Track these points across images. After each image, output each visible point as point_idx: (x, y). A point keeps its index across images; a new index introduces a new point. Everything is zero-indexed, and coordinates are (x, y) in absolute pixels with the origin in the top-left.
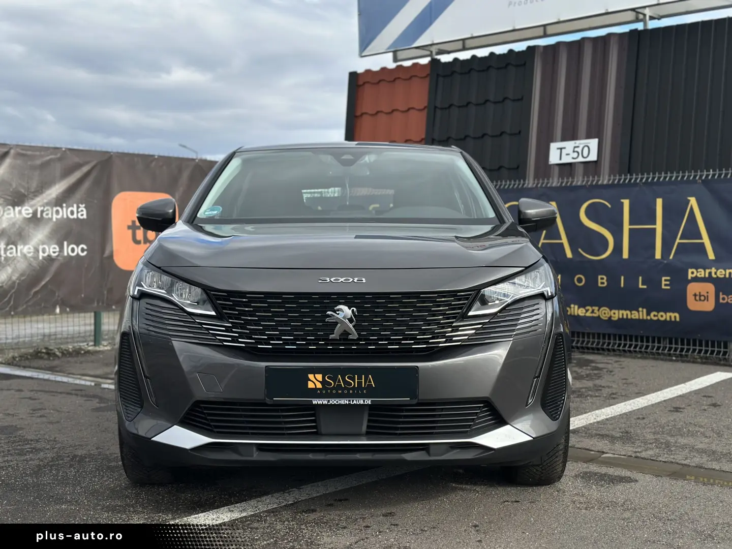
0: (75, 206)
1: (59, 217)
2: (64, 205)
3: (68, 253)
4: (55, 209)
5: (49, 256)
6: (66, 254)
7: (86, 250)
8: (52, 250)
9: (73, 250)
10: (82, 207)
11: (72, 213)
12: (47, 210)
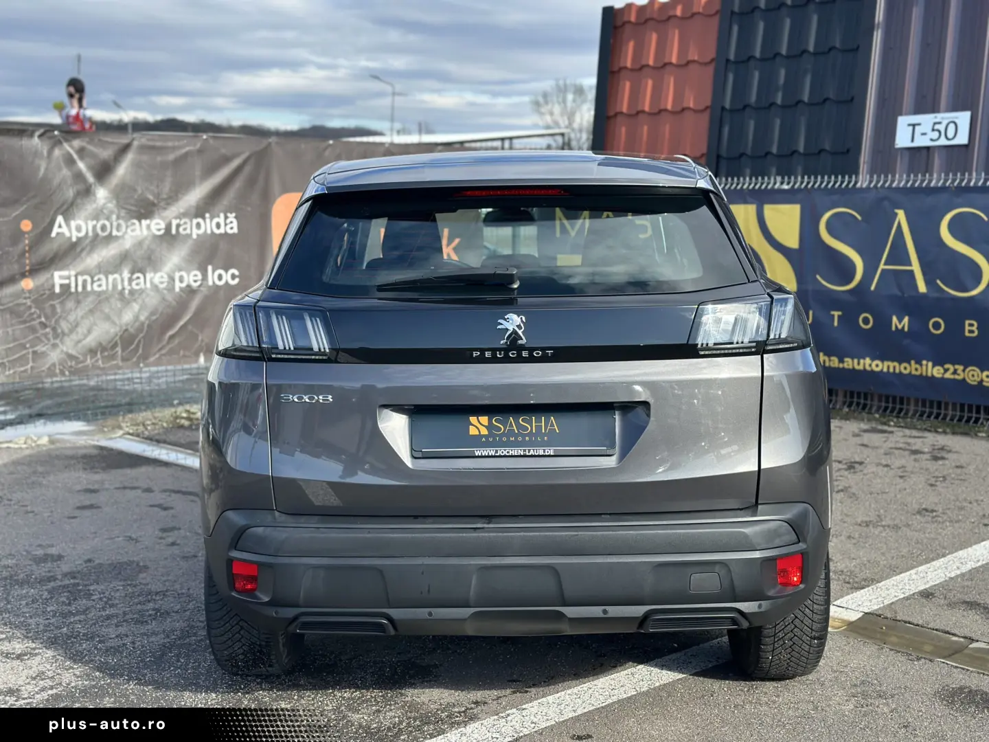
0: (222, 215)
1: (201, 231)
2: (207, 215)
3: (214, 283)
4: (195, 221)
5: (189, 286)
6: (210, 283)
7: (237, 277)
8: (192, 278)
9: (220, 277)
10: (232, 216)
11: (218, 226)
12: (185, 223)
